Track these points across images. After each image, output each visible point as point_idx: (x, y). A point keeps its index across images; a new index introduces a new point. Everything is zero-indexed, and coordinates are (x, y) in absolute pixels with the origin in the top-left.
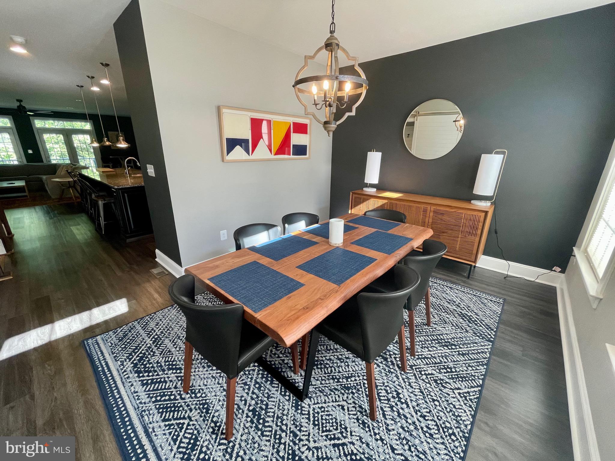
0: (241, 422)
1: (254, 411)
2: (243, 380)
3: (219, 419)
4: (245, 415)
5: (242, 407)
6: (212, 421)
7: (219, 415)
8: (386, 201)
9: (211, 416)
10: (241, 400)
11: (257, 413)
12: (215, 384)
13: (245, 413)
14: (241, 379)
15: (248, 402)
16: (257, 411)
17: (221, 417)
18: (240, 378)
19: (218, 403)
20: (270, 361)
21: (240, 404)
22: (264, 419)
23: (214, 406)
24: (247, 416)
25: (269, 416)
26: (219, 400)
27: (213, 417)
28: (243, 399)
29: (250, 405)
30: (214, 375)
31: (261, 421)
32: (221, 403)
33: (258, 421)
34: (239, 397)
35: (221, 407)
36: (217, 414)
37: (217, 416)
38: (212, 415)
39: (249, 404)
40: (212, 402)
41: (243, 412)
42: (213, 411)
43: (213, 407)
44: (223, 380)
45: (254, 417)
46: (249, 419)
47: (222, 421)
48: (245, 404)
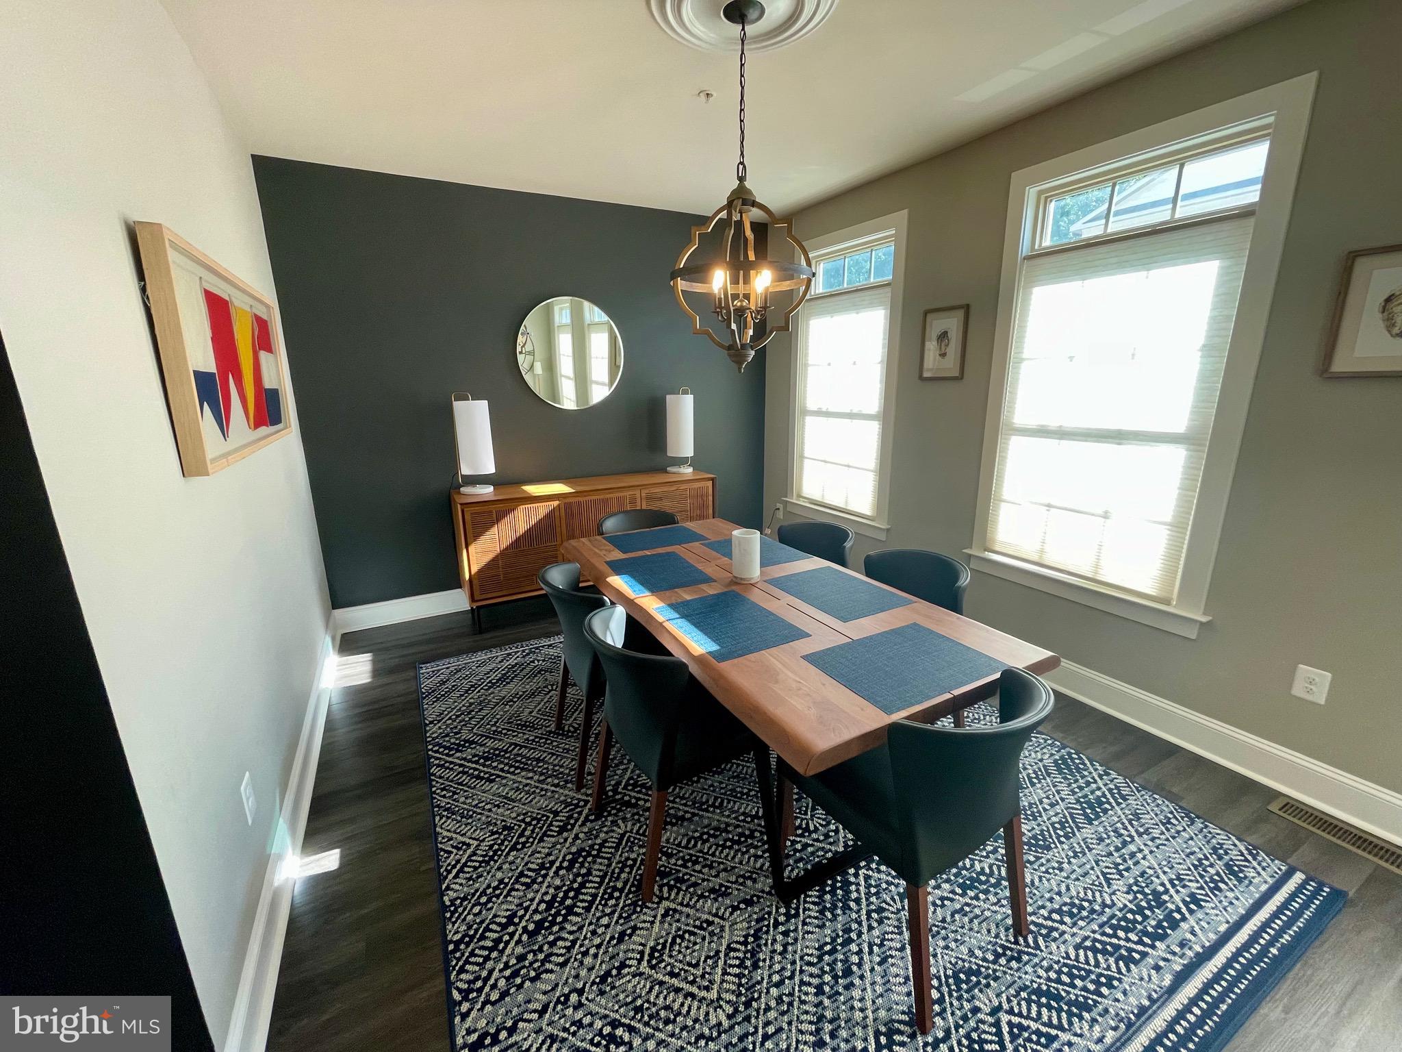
0: (989, 909)
1: (964, 887)
2: (893, 899)
3: (988, 949)
4: (975, 902)
5: (958, 906)
6: (995, 962)
7: (980, 948)
8: (556, 503)
9: (984, 964)
10: (943, 906)
11: (968, 882)
12: (902, 958)
13: (970, 901)
14: (892, 903)
15: (945, 894)
16: (964, 882)
17: (983, 944)
18: (889, 905)
19: (952, 950)
20: (846, 846)
21: (952, 909)
22: (978, 874)
23: (961, 959)
24: (977, 898)
25: (972, 866)
26: (947, 947)
27: (984, 960)
28: (939, 902)
29: (953, 892)
30: (878, 959)
31: (983, 878)
32: (953, 945)
33: (981, 883)
34: (935, 910)
35: (961, 944)
36: (978, 953)
37: (983, 953)
38: (981, 963)
39: (950, 892)
40: (950, 962)
41: (967, 904)
42: (973, 960)
43: (964, 961)
44: (892, 940)
45: (976, 888)
46: (982, 896)
47: (991, 942)
48: (952, 900)
